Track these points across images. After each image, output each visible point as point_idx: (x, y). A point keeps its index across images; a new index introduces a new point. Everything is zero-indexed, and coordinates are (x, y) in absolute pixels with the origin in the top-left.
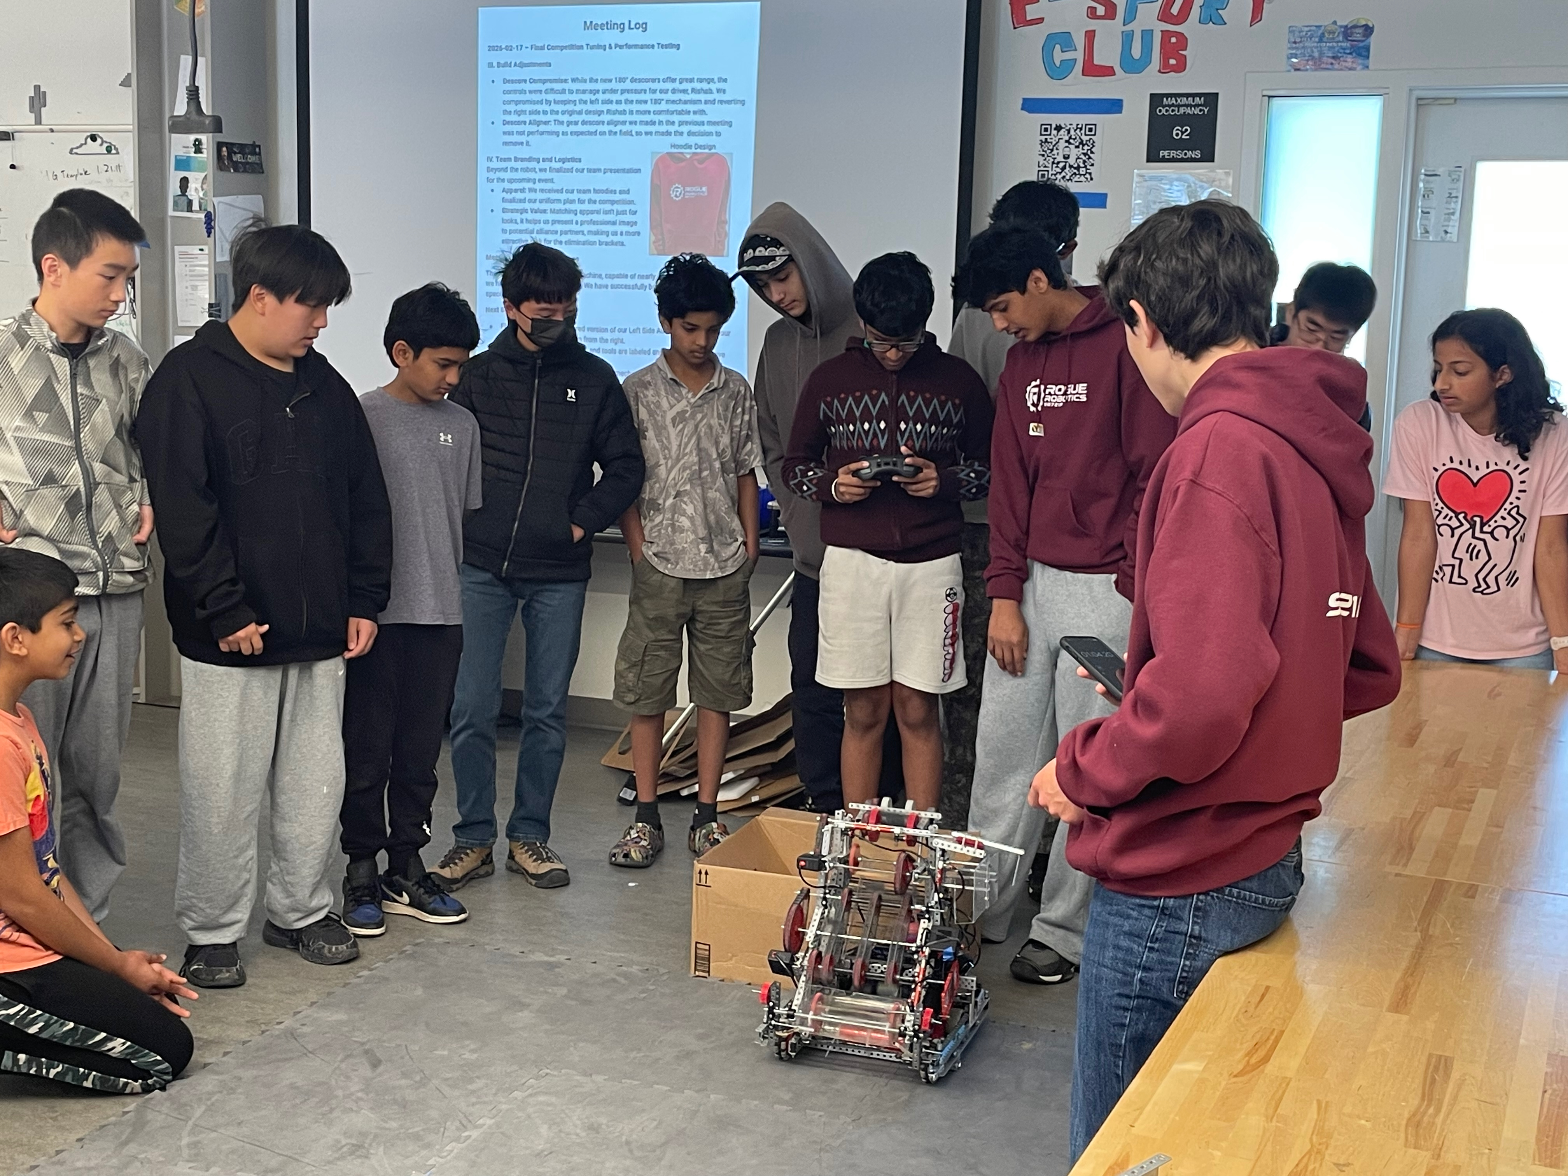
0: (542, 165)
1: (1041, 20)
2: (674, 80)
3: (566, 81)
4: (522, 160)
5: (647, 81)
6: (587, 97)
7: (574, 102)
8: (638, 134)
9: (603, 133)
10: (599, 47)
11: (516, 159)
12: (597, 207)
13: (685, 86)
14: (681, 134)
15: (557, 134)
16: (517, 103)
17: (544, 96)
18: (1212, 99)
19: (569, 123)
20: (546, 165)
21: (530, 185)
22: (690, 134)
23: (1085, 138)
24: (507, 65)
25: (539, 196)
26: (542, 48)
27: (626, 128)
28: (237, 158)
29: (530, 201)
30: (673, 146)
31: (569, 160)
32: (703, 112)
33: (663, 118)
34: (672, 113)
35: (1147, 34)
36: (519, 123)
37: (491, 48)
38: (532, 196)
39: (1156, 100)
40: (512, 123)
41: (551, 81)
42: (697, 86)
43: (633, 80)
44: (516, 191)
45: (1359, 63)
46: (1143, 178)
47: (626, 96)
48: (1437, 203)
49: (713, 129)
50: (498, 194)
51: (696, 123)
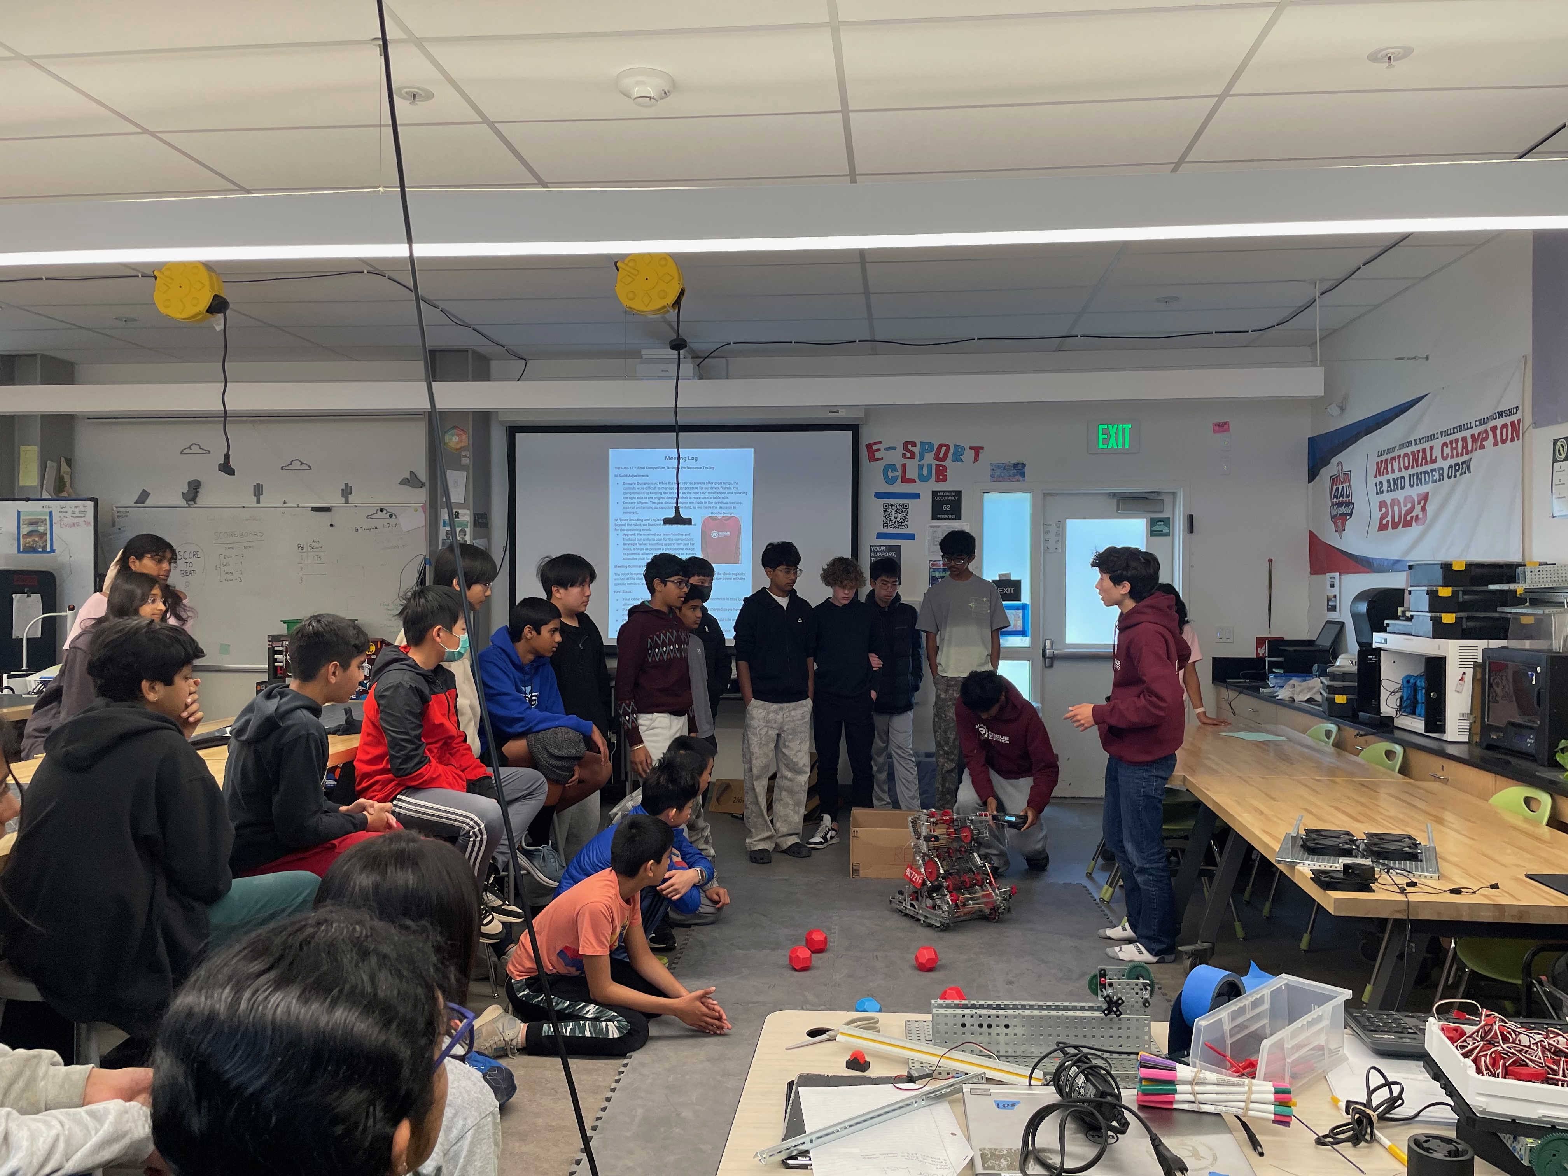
0: (644, 522)
1: (882, 459)
2: (712, 483)
3: (656, 483)
4: (634, 520)
5: (697, 483)
6: (667, 491)
7: (661, 493)
8: (694, 508)
11: (631, 520)
12: (674, 542)
13: (717, 486)
14: (716, 507)
15: (652, 508)
16: (631, 494)
17: (645, 491)
18: (959, 493)
19: (658, 503)
20: (647, 523)
21: (639, 532)
22: (720, 507)
23: (904, 510)
24: (625, 476)
25: (643, 537)
26: (644, 468)
27: (688, 505)
28: (480, 520)
29: (639, 540)
30: (712, 513)
31: (657, 519)
33: (707, 500)
34: (712, 498)
35: (929, 466)
36: (632, 503)
37: (616, 468)
38: (639, 537)
39: (935, 493)
40: (628, 503)
41: (649, 483)
42: (724, 486)
43: (690, 483)
44: (631, 535)
45: (1021, 479)
46: (931, 527)
47: (688, 490)
48: (1052, 537)
49: (732, 505)
50: (621, 537)
51: (723, 503)
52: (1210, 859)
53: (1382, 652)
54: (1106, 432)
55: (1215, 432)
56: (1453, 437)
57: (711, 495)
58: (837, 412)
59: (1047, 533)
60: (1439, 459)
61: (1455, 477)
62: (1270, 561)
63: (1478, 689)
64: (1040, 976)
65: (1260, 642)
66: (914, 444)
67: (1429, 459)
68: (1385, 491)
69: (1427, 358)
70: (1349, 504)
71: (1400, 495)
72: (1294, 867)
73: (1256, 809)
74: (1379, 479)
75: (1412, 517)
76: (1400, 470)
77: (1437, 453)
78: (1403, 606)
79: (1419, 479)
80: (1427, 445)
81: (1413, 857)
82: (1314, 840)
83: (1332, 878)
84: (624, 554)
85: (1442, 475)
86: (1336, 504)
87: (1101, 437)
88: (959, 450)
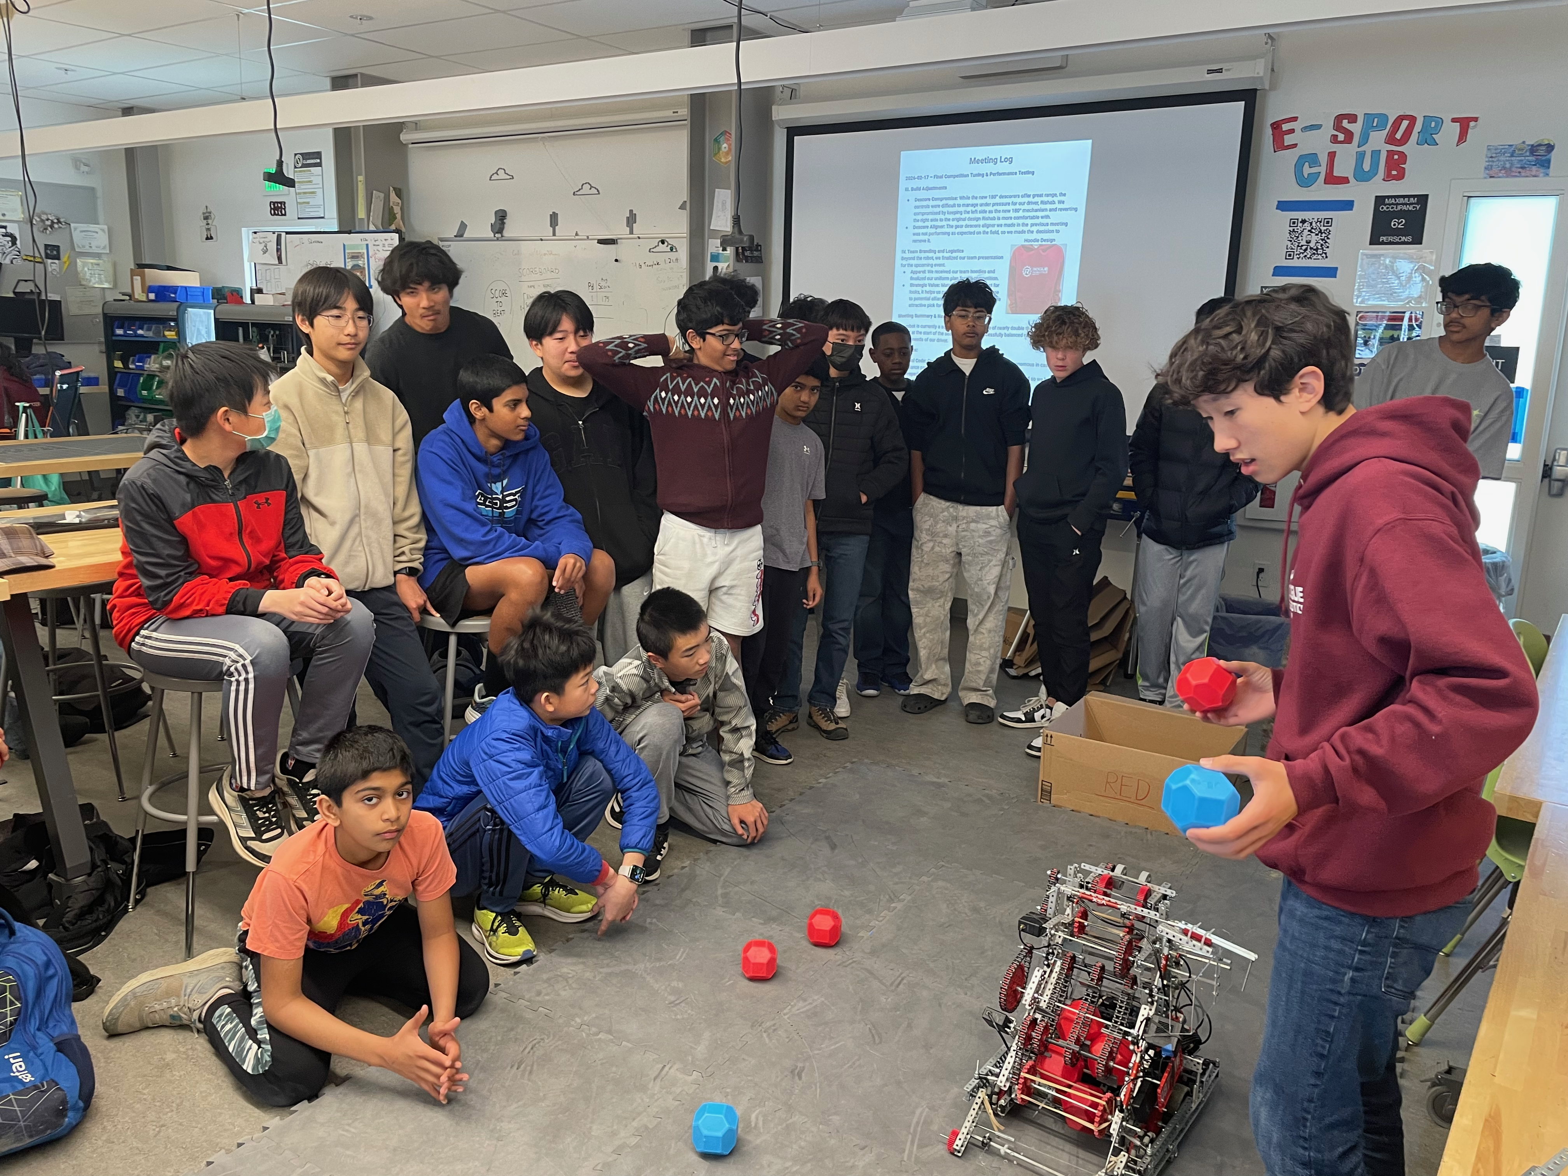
0: (938, 255)
1: (1295, 145)
2: (1029, 196)
3: (956, 199)
4: (925, 252)
5: (1011, 197)
6: (970, 209)
7: (961, 213)
8: (1003, 232)
9: (979, 233)
10: (979, 175)
11: (921, 251)
14: (1032, 232)
15: (948, 234)
16: (923, 214)
17: (941, 209)
18: (1423, 199)
19: (957, 227)
20: (941, 255)
21: (929, 268)
22: (1038, 232)
23: (1323, 228)
24: (919, 189)
25: (934, 275)
26: (941, 177)
27: (996, 229)
28: (747, 253)
29: (929, 279)
30: (1026, 240)
31: (955, 251)
32: (1048, 217)
33: (1021, 221)
34: (1027, 218)
35: (1376, 154)
36: (924, 227)
37: (908, 178)
38: (930, 275)
39: (1380, 200)
40: (919, 227)
41: (946, 199)
42: (1045, 199)
43: (1001, 197)
44: (920, 272)
45: (1542, 171)
46: (1366, 257)
47: (996, 207)
49: (1054, 228)
50: (908, 275)
51: (1043, 225)
57: (1027, 214)
58: (1220, 71)
66: (1353, 118)
84: (911, 299)
88: (1433, 124)
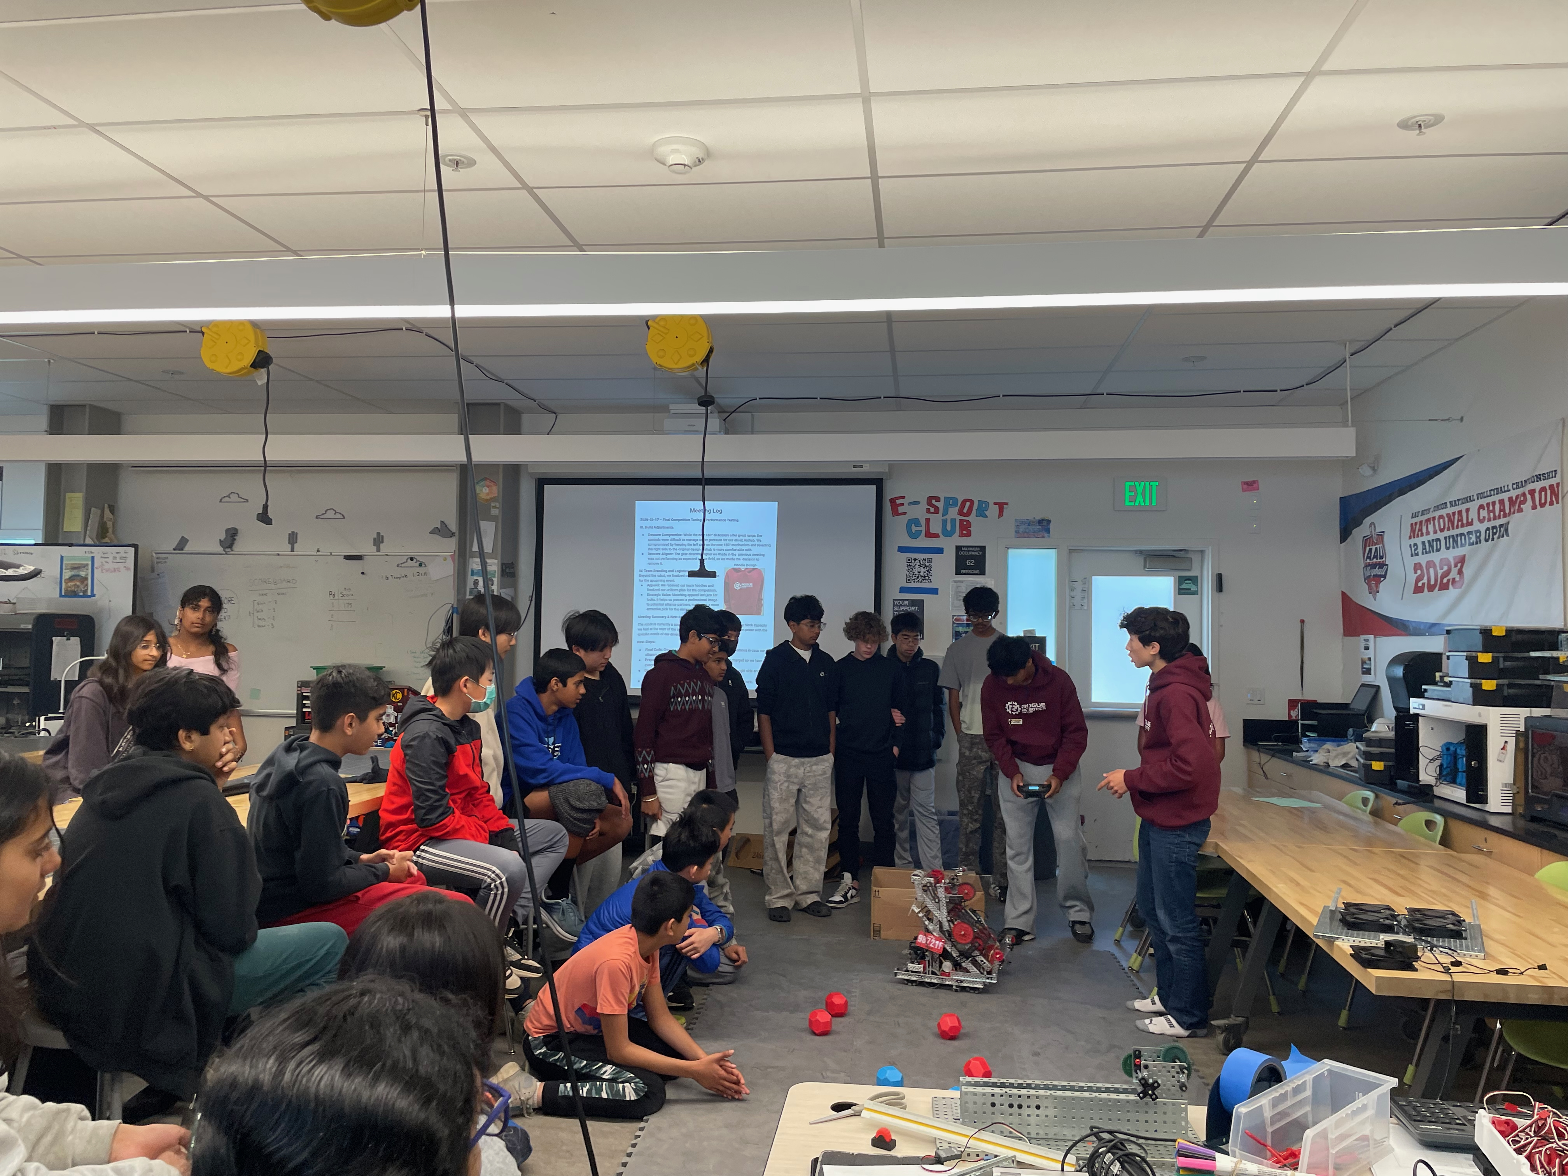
0: (668, 573)
1: (905, 513)
2: (736, 535)
3: (681, 535)
4: (658, 571)
5: (722, 535)
6: (692, 542)
7: (685, 545)
8: (718, 560)
11: (655, 571)
12: (697, 593)
13: (741, 538)
14: (739, 559)
15: (677, 560)
16: (655, 545)
17: (669, 542)
18: (983, 548)
19: (683, 554)
20: (671, 574)
21: (662, 583)
22: (743, 559)
23: (927, 564)
24: (651, 527)
25: (667, 588)
26: (669, 520)
27: (712, 556)
28: (507, 570)
29: (662, 590)
30: (735, 565)
31: (682, 571)
32: (750, 550)
33: (731, 552)
34: (736, 550)
35: (953, 521)
36: (657, 554)
37: (642, 520)
38: (663, 588)
39: (958, 548)
40: (653, 554)
41: (673, 535)
42: (747, 538)
43: (715, 535)
44: (655, 586)
45: (1046, 535)
46: (955, 582)
47: (712, 542)
48: (1078, 593)
49: (755, 557)
50: (645, 587)
51: (747, 555)
52: (1243, 929)
53: (1420, 718)
54: (1133, 489)
55: (1244, 490)
56: (1490, 500)
57: (735, 547)
58: (861, 466)
59: (1072, 589)
60: (1476, 522)
61: (1493, 540)
62: (1302, 621)
63: (1521, 757)
64: (1067, 1048)
65: (1292, 704)
66: (938, 499)
67: (1465, 522)
68: (1420, 553)
69: (1462, 419)
70: (1382, 565)
71: (1435, 557)
72: (1333, 942)
73: (1292, 880)
74: (1413, 541)
75: (1449, 580)
76: (1435, 532)
77: (1473, 515)
78: (1440, 671)
79: (1455, 541)
80: (1463, 507)
81: (1457, 935)
82: (1354, 914)
83: (1373, 955)
84: (648, 604)
85: (1478, 538)
86: (1369, 565)
87: (1128, 494)
88: (984, 506)
